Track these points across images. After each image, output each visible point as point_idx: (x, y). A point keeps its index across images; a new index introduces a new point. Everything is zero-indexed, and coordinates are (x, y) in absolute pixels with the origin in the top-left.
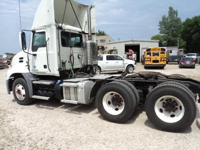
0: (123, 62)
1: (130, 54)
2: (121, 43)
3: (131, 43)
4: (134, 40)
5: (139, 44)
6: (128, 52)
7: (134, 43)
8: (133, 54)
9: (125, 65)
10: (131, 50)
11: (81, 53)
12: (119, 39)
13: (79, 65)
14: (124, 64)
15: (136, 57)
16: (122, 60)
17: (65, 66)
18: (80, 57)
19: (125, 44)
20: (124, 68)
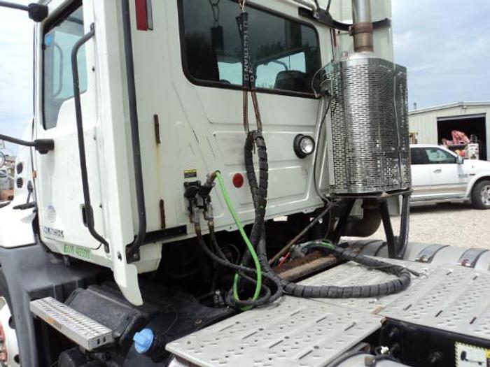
0: (460, 170)
1: (456, 144)
2: (426, 116)
3: (457, 113)
4: (466, 102)
5: (485, 114)
6: (451, 139)
7: (467, 113)
8: (469, 145)
9: (465, 180)
10: (459, 133)
11: (314, 127)
12: (415, 104)
13: (302, 195)
14: (461, 176)
15: (478, 151)
16: (455, 162)
17: (205, 208)
18: (308, 149)
19: (438, 118)
20: (464, 189)
